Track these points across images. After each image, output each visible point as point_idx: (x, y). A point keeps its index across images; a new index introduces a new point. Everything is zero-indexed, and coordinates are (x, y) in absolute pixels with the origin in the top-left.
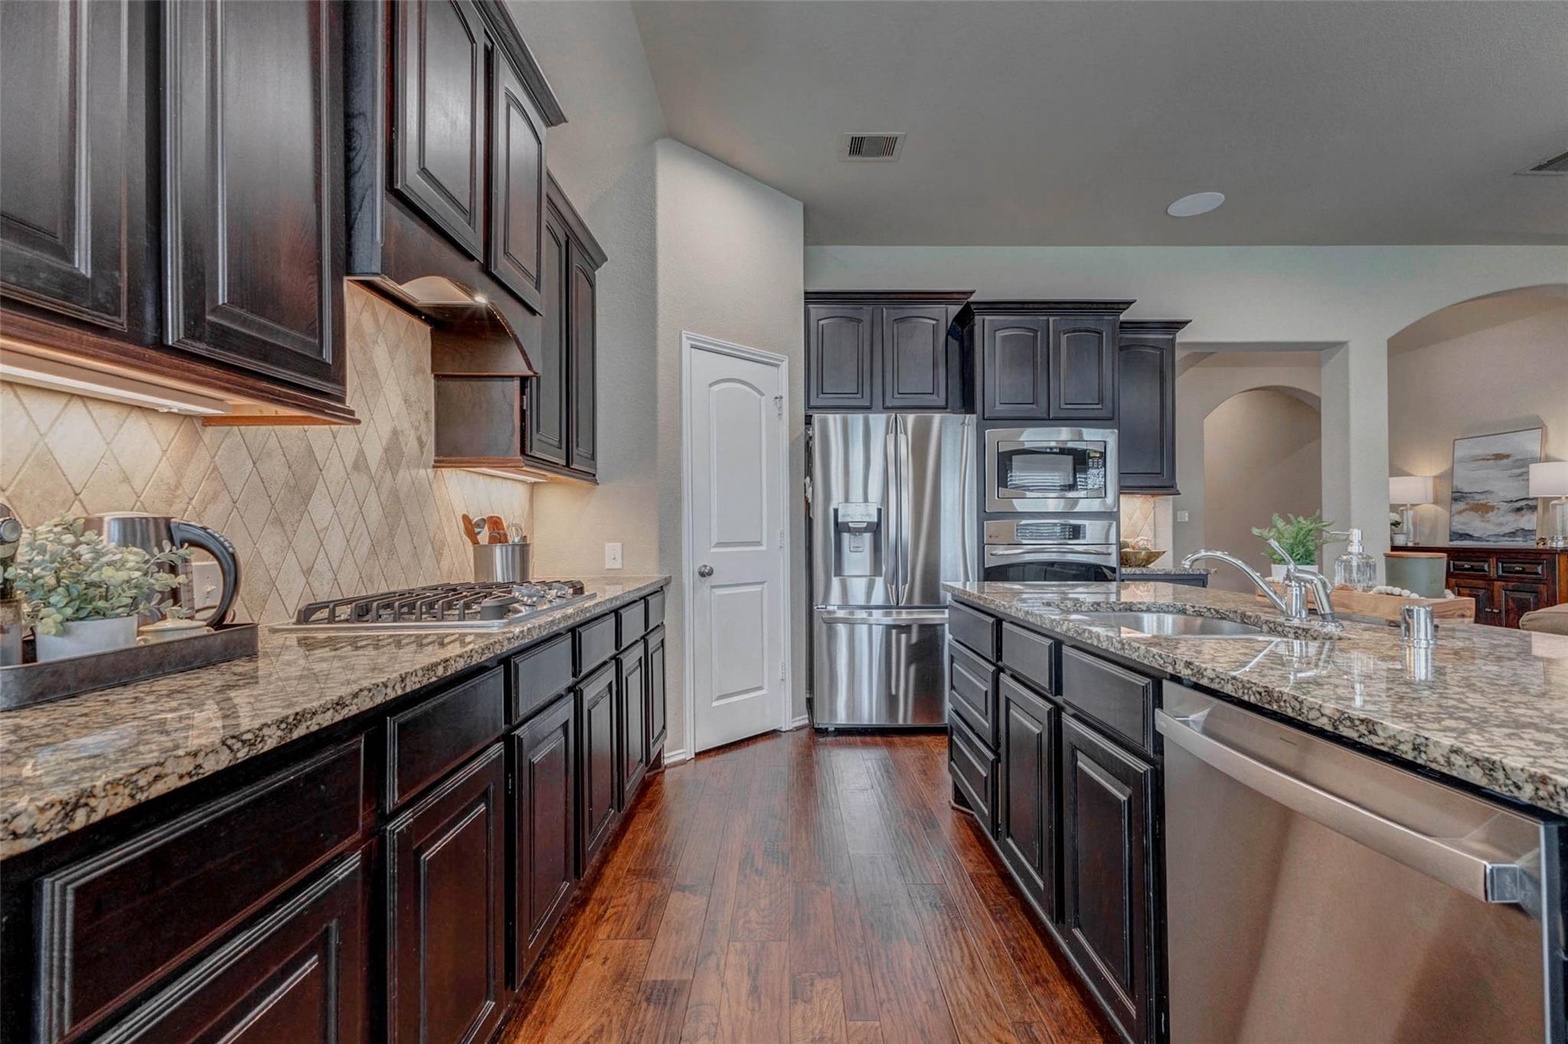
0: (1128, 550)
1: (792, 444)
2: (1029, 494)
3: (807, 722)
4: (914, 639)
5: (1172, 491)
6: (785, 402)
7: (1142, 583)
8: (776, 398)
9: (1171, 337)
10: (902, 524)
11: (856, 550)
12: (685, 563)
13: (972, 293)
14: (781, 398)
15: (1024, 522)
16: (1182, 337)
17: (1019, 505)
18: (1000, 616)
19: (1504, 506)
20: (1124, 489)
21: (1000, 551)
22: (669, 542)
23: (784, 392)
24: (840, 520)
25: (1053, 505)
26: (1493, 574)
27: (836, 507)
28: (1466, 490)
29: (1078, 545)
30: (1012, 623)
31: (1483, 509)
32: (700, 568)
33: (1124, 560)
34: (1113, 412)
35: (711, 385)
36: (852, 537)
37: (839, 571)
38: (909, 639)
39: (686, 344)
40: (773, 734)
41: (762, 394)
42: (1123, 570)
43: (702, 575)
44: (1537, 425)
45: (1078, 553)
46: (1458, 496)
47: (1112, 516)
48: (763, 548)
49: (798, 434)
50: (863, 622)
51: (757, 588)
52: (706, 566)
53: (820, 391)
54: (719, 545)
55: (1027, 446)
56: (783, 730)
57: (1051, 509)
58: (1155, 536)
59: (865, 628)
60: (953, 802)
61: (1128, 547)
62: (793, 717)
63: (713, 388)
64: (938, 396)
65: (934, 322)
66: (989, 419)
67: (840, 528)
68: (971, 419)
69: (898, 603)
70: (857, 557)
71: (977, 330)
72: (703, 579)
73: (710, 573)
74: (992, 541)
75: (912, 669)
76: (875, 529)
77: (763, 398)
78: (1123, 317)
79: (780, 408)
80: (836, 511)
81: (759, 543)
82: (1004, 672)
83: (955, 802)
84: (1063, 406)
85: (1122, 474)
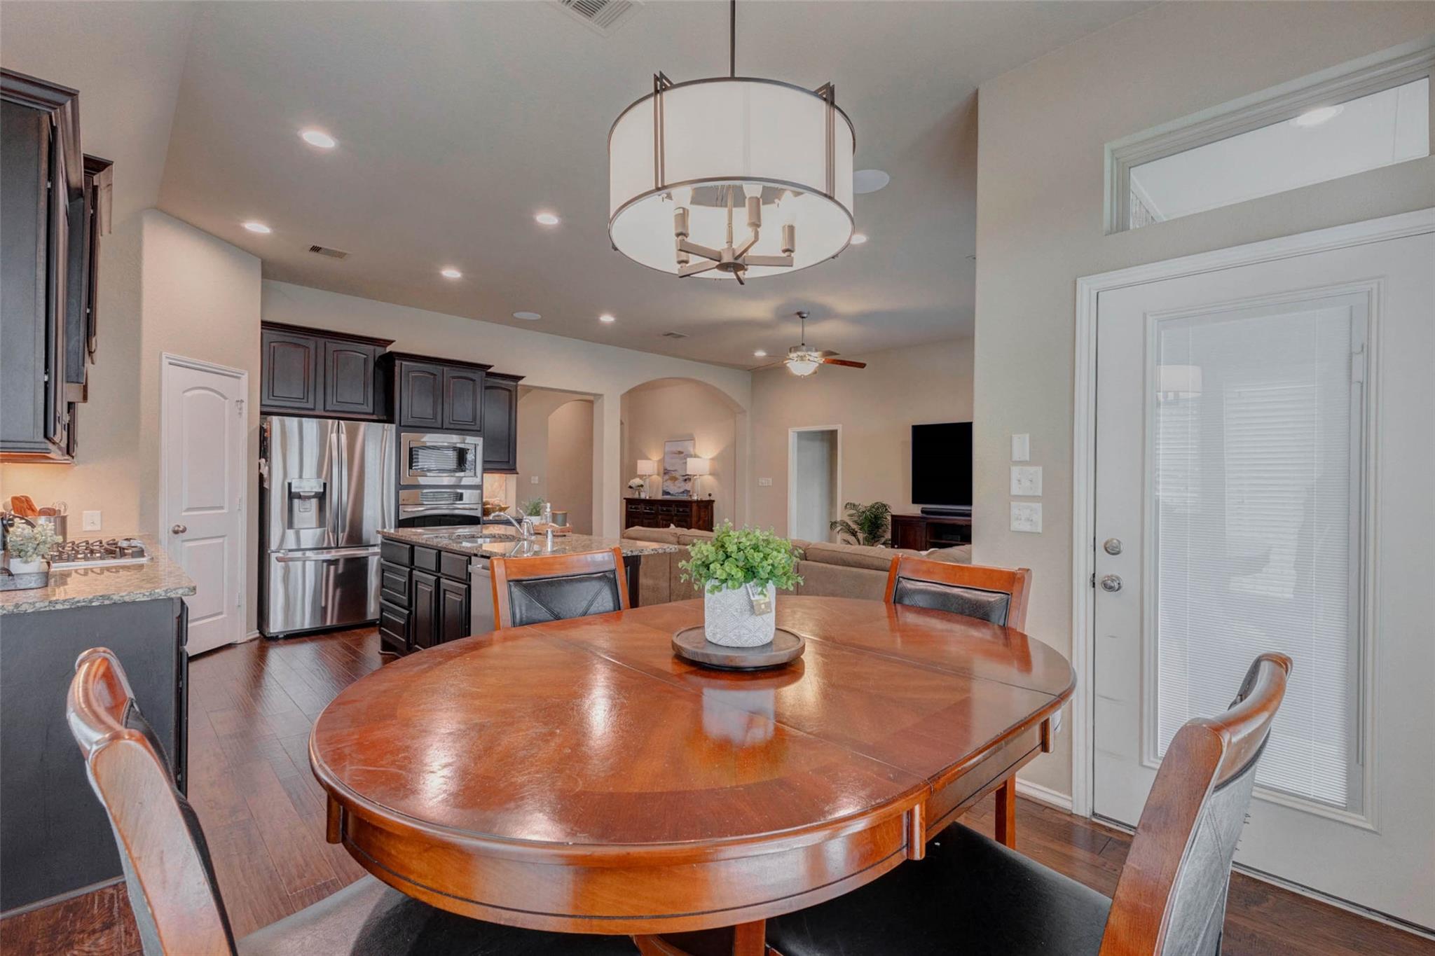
0: (488, 506)
1: (250, 435)
2: (428, 474)
3: (258, 635)
4: (340, 571)
5: (514, 472)
6: (245, 406)
7: (496, 525)
8: (238, 401)
9: (515, 384)
10: (341, 493)
11: (306, 510)
12: (161, 525)
13: (391, 342)
14: (242, 401)
15: (425, 491)
16: (520, 382)
17: (422, 481)
18: (412, 544)
19: (681, 478)
20: (485, 470)
21: (409, 509)
22: (148, 511)
23: (245, 397)
24: (293, 490)
25: (446, 480)
26: (673, 513)
27: (290, 481)
28: (669, 469)
29: (459, 505)
30: (420, 546)
31: (674, 479)
32: (174, 528)
33: (486, 512)
34: (481, 427)
35: (184, 392)
36: (301, 501)
37: (290, 524)
38: (336, 570)
39: (165, 362)
40: (229, 646)
41: (226, 398)
42: (485, 518)
43: (176, 532)
44: (692, 439)
45: (461, 509)
46: (666, 472)
47: (479, 487)
48: (225, 511)
49: (255, 427)
50: (297, 559)
51: (220, 540)
52: (179, 526)
53: (271, 393)
54: (188, 509)
55: (428, 444)
56: (239, 642)
57: (445, 483)
58: (506, 498)
59: (299, 564)
60: (381, 652)
61: (489, 504)
62: (247, 633)
63: (186, 394)
64: (368, 406)
65: (365, 356)
66: (404, 426)
67: (292, 496)
68: (391, 428)
69: (338, 545)
70: (307, 513)
71: (397, 370)
72: (177, 535)
73: (184, 531)
74: (405, 503)
75: (338, 592)
76: (321, 497)
77: (227, 401)
78: (489, 370)
79: (241, 409)
80: (290, 485)
81: (222, 508)
82: (415, 569)
83: (383, 650)
84: (452, 422)
85: (485, 462)
